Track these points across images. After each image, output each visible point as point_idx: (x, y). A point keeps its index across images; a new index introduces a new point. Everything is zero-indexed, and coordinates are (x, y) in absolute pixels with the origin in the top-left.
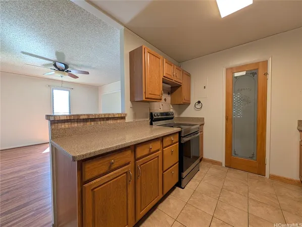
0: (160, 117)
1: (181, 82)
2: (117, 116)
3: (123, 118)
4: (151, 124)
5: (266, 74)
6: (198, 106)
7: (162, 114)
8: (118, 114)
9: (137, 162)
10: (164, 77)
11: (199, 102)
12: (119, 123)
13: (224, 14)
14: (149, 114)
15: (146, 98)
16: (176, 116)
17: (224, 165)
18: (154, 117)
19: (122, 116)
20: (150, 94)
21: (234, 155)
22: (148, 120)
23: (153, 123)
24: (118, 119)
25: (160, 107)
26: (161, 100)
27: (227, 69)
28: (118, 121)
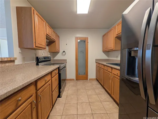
0: (43, 60)
1: (55, 40)
2: (6, 60)
3: (13, 61)
4: (37, 64)
5: (88, 42)
6: (64, 54)
7: (45, 58)
8: (7, 58)
9: (38, 92)
10: (47, 34)
11: (64, 52)
12: (8, 66)
13: (78, 12)
14: (35, 58)
15: (36, 47)
16: (52, 59)
17: (75, 80)
18: (40, 60)
19: (12, 59)
20: (38, 44)
21: (79, 74)
22: (35, 62)
23: (39, 64)
24: (6, 63)
25: (43, 54)
26: (45, 48)
27: (76, 38)
28: (7, 64)
